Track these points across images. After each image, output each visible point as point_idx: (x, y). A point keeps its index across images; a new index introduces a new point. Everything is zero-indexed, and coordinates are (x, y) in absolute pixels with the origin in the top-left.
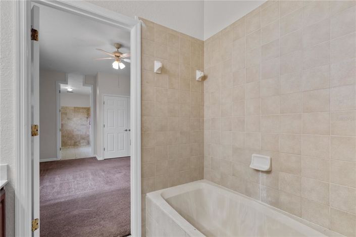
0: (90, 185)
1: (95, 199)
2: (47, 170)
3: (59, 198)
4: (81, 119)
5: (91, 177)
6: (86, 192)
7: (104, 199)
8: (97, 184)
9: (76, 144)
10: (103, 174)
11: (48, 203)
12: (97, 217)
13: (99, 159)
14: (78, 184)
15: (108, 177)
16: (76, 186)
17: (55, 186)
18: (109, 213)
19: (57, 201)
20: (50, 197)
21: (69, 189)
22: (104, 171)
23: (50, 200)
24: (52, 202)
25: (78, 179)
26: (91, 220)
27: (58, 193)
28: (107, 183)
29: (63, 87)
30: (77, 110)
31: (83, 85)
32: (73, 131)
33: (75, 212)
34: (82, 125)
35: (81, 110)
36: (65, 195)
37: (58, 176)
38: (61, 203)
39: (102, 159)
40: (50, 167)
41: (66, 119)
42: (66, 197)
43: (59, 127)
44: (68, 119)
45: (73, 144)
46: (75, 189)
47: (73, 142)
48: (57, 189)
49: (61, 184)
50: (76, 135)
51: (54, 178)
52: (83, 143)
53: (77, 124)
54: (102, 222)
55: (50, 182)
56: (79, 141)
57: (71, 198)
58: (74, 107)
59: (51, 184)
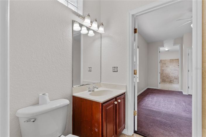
0: (172, 108)
1: (173, 117)
2: (152, 93)
3: (153, 108)
4: (174, 66)
5: (174, 103)
6: (168, 110)
7: (179, 120)
8: (177, 109)
9: (171, 82)
10: (184, 104)
11: (148, 108)
12: (170, 128)
13: (184, 93)
14: (165, 104)
15: (187, 107)
16: (163, 106)
17: (153, 101)
18: (179, 130)
19: (151, 109)
20: (149, 106)
21: (159, 105)
22: (185, 102)
23: (149, 107)
24: (149, 108)
25: (166, 102)
26: (166, 127)
27: (153, 105)
28: (185, 111)
29: (162, 49)
30: (172, 61)
31: (174, 45)
32: (169, 74)
33: (158, 119)
34: (175, 70)
35: (174, 61)
36: (156, 107)
37: (156, 97)
38: (153, 110)
39: (186, 94)
40: (154, 92)
41: (165, 66)
42: (157, 109)
43: (159, 71)
44: (167, 67)
45: (169, 81)
46: (162, 106)
47: (169, 80)
48: (153, 103)
49: (156, 101)
50: (171, 76)
51: (154, 98)
52: (176, 81)
53: (171, 70)
54: (172, 133)
55: (152, 99)
56: (173, 80)
57: (158, 110)
58: (170, 60)
59: (151, 100)
